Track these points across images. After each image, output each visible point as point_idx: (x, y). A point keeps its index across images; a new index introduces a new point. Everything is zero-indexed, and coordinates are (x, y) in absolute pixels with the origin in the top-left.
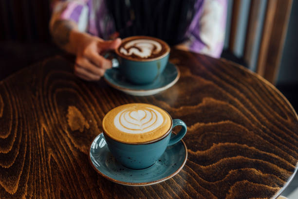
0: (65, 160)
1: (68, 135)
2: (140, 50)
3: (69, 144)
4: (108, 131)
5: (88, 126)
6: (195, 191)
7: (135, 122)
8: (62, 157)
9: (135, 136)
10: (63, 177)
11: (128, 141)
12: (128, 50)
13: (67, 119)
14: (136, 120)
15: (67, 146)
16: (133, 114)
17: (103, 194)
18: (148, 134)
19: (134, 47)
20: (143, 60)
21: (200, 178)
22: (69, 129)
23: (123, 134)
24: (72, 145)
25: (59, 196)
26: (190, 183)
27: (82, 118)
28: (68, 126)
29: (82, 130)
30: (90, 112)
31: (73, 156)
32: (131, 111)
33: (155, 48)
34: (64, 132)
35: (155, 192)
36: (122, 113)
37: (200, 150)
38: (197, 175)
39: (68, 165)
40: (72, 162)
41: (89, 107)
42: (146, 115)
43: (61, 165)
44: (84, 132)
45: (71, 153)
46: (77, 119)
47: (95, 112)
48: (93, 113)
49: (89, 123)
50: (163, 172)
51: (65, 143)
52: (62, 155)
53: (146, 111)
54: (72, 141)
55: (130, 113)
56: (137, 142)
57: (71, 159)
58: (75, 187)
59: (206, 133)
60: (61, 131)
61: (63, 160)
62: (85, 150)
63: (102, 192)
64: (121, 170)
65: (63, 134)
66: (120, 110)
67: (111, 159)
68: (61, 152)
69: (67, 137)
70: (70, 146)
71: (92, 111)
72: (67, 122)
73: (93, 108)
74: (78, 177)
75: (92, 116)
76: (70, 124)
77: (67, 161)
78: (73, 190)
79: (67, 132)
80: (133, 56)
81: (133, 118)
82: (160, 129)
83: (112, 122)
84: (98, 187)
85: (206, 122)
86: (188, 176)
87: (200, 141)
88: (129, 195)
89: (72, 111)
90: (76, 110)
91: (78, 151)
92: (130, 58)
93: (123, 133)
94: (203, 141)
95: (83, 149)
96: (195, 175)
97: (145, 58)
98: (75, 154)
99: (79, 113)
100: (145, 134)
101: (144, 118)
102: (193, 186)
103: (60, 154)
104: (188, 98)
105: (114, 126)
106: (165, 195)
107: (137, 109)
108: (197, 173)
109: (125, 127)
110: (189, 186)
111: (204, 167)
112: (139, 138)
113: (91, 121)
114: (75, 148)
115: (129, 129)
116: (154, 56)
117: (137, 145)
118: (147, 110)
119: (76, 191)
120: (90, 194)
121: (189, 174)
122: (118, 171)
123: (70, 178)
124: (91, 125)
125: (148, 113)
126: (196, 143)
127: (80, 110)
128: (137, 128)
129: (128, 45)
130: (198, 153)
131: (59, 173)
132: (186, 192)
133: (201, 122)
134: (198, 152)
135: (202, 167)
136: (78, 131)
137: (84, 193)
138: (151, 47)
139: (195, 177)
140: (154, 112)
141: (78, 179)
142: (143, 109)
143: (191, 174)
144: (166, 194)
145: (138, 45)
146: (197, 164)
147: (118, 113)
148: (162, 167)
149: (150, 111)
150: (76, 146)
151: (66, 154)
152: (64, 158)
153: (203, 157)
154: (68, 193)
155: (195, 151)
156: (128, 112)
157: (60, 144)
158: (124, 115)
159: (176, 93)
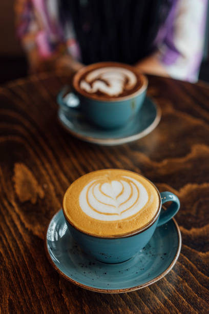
0: (13, 250)
1: (17, 209)
2: (107, 84)
3: (17, 223)
4: (72, 218)
5: (42, 194)
6: (194, 294)
7: (108, 201)
8: (9, 245)
9: (110, 225)
10: (12, 277)
11: (100, 233)
12: (91, 84)
13: (13, 183)
14: (110, 197)
15: (15, 226)
16: (106, 187)
17: (68, 304)
18: (128, 221)
19: (99, 79)
20: (113, 100)
21: (200, 272)
22: (17, 200)
23: (93, 222)
24: (22, 224)
25: (7, 309)
26: (186, 281)
27: (34, 182)
28: (16, 195)
29: (34, 201)
30: (44, 172)
31: (23, 243)
32: (102, 183)
33: (127, 81)
34: (10, 204)
35: (139, 297)
36: (90, 187)
37: (195, 227)
38: (195, 267)
39: (18, 257)
40: (22, 251)
41: (43, 164)
42: (123, 189)
43: (8, 258)
44: (37, 203)
45: (21, 237)
46: (26, 183)
47: (51, 172)
48: (48, 174)
49: (43, 189)
50: (149, 267)
51: (12, 221)
52: (8, 240)
53: (122, 181)
54: (22, 218)
55: (100, 187)
56: (114, 234)
57: (21, 247)
58: (29, 293)
59: (201, 200)
60: (6, 203)
61: (11, 250)
62: (39, 231)
63: (66, 299)
64: (90, 264)
65: (9, 208)
66: (87, 182)
67: (76, 247)
68: (7, 236)
69: (15, 211)
70: (19, 227)
71: (46, 169)
72: (14, 189)
73: (48, 166)
74: (32, 276)
75: (47, 178)
76: (18, 191)
77: (15, 250)
78: (26, 298)
79: (14, 204)
80: (99, 93)
81: (105, 195)
82: (145, 212)
83: (77, 202)
84: (61, 292)
85: (200, 183)
86: (183, 269)
87: (193, 212)
88: (104, 304)
89: (21, 172)
90: (26, 169)
91: (31, 233)
92: (95, 97)
93: (94, 219)
94: (198, 212)
95: (37, 230)
96: (192, 268)
97: (114, 97)
98: (26, 238)
99: (29, 174)
100: (124, 221)
101: (121, 193)
102: (191, 286)
103: (6, 241)
104: (172, 146)
105: (80, 209)
106: (153, 302)
107: (110, 179)
108: (195, 264)
109: (95, 210)
110: (186, 287)
111: (204, 254)
112: (117, 227)
113: (45, 186)
114: (26, 230)
115: (101, 213)
116: (126, 92)
117: (114, 239)
118: (124, 179)
119: (29, 299)
120: (50, 302)
121: (184, 266)
122: (86, 267)
123: (21, 278)
124: (47, 192)
125: (127, 186)
126: (189, 215)
127: (30, 169)
128: (113, 211)
129: (91, 77)
130: (194, 233)
131: (6, 271)
132: (183, 296)
133: (193, 182)
134: (194, 230)
135: (201, 254)
136: (29, 202)
137: (41, 303)
138: (122, 78)
139: (192, 270)
140: (135, 185)
141: (33, 280)
142: (118, 178)
143: (186, 266)
144: (155, 300)
145: (105, 77)
146: (193, 250)
147: (84, 186)
148: (148, 259)
149: (129, 182)
150: (27, 225)
151: (14, 240)
152: (11, 245)
153: (200, 237)
154: (19, 302)
155: (189, 228)
156: (98, 185)
157: (5, 223)
158: (93, 189)
159: (156, 139)
